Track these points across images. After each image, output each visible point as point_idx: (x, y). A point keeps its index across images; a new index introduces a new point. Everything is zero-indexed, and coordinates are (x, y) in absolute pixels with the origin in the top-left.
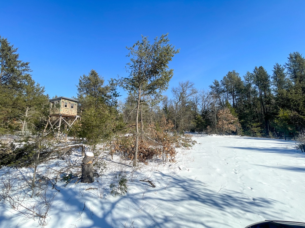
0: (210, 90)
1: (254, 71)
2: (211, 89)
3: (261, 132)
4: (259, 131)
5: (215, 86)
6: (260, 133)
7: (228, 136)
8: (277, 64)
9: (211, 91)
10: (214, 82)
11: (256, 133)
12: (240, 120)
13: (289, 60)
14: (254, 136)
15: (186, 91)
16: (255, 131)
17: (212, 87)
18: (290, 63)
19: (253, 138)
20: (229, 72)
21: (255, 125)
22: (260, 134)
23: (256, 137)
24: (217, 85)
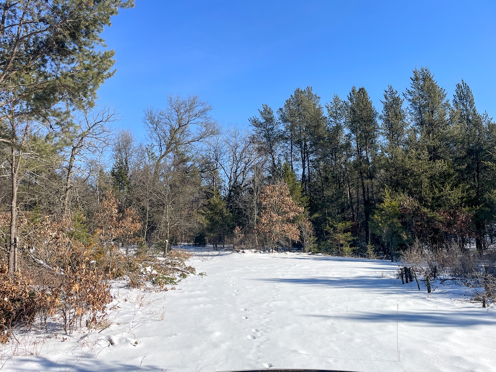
0: (252, 130)
1: (349, 96)
2: (254, 128)
3: (353, 244)
4: (349, 242)
5: (263, 121)
6: (351, 246)
7: (283, 254)
8: (391, 87)
9: (254, 133)
10: (262, 110)
11: (342, 245)
12: (311, 215)
13: (412, 82)
14: (338, 254)
15: (189, 126)
16: (341, 242)
17: (256, 123)
18: (413, 90)
19: (337, 257)
20: (298, 90)
21: (340, 226)
22: (351, 249)
23: (342, 255)
24: (269, 120)
